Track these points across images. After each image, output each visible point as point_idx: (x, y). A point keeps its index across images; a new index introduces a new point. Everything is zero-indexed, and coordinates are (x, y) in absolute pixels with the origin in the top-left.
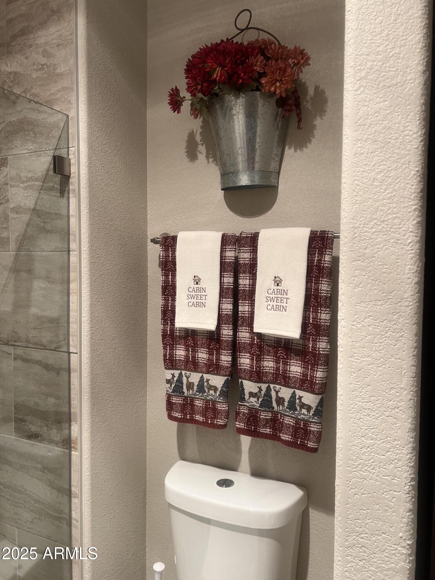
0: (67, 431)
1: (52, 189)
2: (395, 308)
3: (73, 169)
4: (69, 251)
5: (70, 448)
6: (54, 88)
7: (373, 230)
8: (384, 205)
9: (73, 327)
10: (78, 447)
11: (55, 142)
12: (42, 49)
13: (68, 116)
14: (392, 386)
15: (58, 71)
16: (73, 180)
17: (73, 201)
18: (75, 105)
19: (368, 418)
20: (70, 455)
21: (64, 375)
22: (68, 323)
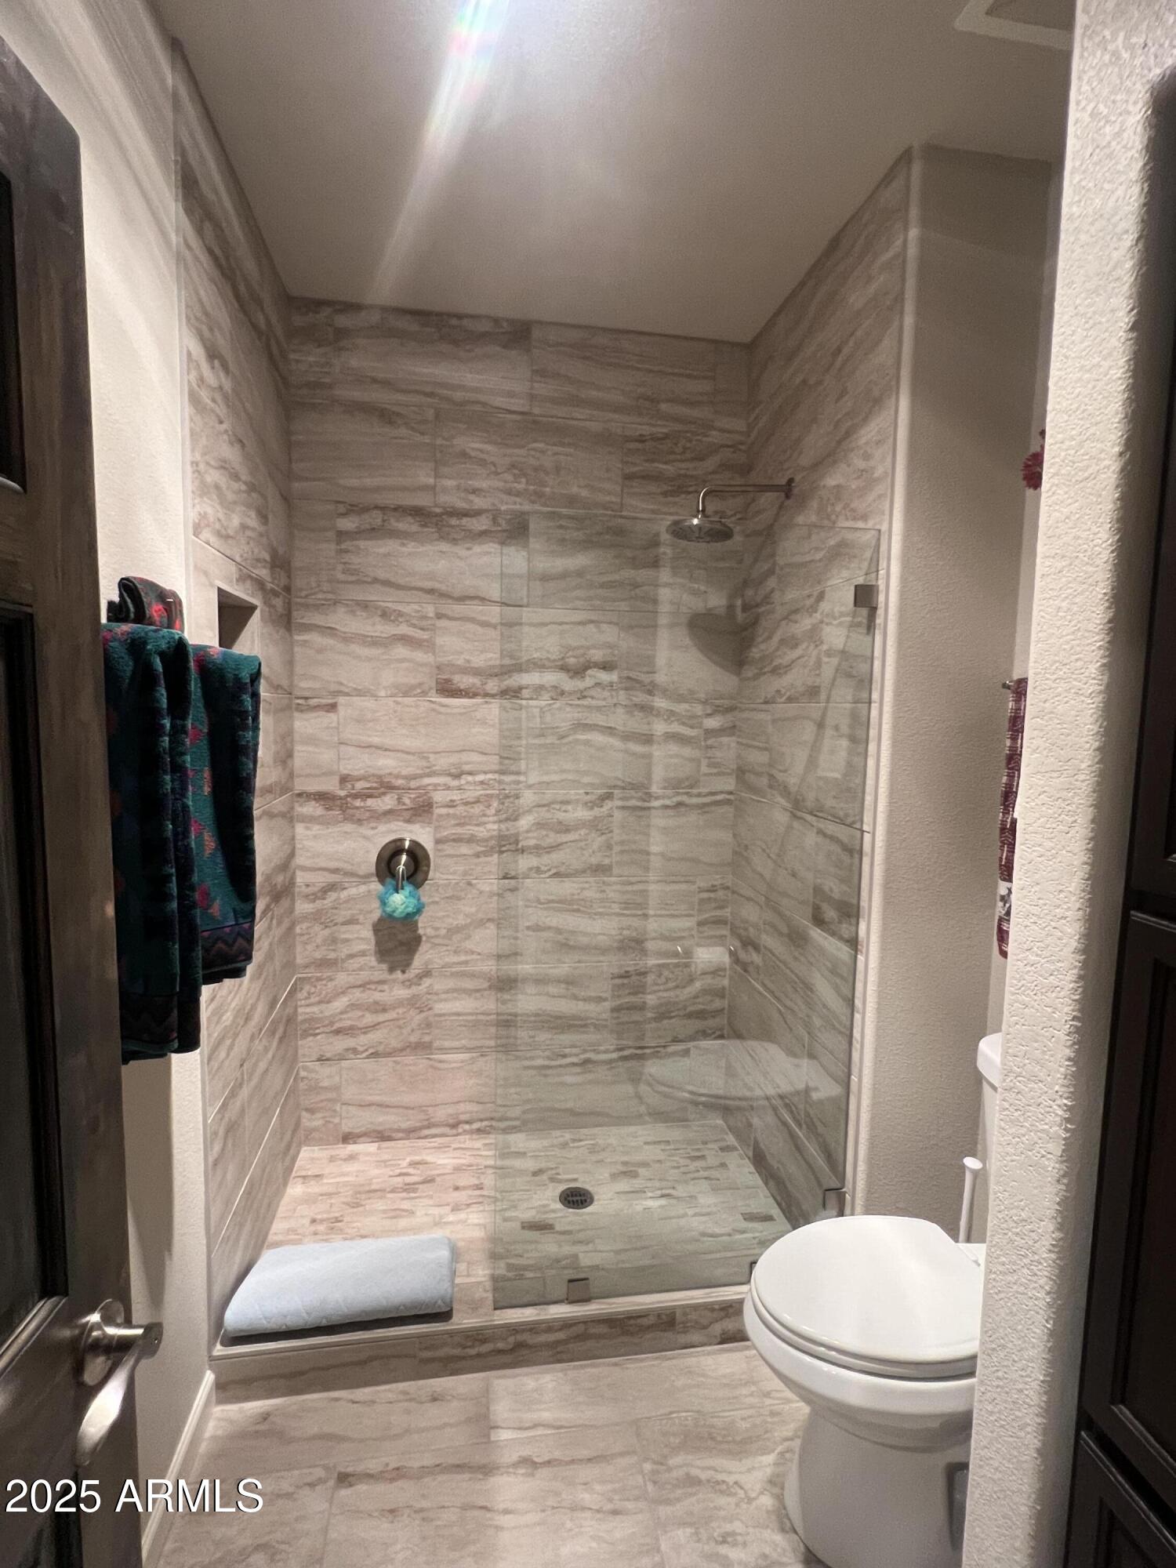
0: (853, 929)
1: (859, 625)
2: (1071, 784)
3: (881, 598)
4: (870, 703)
5: (856, 951)
6: (871, 497)
7: (1055, 676)
8: (1068, 643)
9: (869, 799)
10: (864, 950)
11: (865, 565)
12: (862, 452)
13: (879, 531)
14: (1061, 887)
15: (876, 475)
16: (880, 612)
17: (878, 638)
18: (887, 517)
19: (1034, 927)
20: (856, 957)
21: (857, 856)
22: (864, 792)
